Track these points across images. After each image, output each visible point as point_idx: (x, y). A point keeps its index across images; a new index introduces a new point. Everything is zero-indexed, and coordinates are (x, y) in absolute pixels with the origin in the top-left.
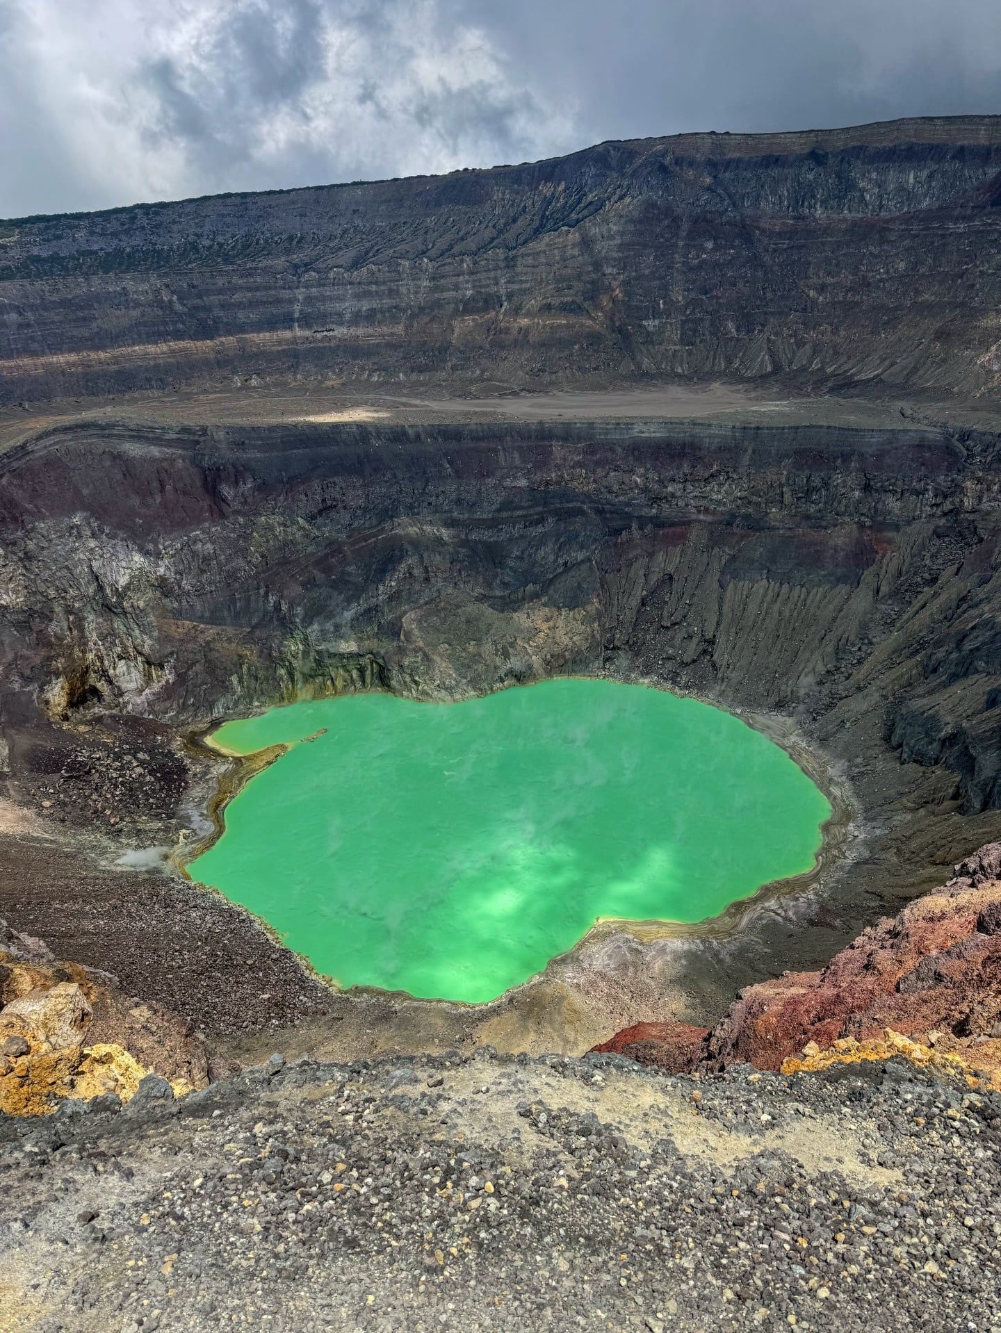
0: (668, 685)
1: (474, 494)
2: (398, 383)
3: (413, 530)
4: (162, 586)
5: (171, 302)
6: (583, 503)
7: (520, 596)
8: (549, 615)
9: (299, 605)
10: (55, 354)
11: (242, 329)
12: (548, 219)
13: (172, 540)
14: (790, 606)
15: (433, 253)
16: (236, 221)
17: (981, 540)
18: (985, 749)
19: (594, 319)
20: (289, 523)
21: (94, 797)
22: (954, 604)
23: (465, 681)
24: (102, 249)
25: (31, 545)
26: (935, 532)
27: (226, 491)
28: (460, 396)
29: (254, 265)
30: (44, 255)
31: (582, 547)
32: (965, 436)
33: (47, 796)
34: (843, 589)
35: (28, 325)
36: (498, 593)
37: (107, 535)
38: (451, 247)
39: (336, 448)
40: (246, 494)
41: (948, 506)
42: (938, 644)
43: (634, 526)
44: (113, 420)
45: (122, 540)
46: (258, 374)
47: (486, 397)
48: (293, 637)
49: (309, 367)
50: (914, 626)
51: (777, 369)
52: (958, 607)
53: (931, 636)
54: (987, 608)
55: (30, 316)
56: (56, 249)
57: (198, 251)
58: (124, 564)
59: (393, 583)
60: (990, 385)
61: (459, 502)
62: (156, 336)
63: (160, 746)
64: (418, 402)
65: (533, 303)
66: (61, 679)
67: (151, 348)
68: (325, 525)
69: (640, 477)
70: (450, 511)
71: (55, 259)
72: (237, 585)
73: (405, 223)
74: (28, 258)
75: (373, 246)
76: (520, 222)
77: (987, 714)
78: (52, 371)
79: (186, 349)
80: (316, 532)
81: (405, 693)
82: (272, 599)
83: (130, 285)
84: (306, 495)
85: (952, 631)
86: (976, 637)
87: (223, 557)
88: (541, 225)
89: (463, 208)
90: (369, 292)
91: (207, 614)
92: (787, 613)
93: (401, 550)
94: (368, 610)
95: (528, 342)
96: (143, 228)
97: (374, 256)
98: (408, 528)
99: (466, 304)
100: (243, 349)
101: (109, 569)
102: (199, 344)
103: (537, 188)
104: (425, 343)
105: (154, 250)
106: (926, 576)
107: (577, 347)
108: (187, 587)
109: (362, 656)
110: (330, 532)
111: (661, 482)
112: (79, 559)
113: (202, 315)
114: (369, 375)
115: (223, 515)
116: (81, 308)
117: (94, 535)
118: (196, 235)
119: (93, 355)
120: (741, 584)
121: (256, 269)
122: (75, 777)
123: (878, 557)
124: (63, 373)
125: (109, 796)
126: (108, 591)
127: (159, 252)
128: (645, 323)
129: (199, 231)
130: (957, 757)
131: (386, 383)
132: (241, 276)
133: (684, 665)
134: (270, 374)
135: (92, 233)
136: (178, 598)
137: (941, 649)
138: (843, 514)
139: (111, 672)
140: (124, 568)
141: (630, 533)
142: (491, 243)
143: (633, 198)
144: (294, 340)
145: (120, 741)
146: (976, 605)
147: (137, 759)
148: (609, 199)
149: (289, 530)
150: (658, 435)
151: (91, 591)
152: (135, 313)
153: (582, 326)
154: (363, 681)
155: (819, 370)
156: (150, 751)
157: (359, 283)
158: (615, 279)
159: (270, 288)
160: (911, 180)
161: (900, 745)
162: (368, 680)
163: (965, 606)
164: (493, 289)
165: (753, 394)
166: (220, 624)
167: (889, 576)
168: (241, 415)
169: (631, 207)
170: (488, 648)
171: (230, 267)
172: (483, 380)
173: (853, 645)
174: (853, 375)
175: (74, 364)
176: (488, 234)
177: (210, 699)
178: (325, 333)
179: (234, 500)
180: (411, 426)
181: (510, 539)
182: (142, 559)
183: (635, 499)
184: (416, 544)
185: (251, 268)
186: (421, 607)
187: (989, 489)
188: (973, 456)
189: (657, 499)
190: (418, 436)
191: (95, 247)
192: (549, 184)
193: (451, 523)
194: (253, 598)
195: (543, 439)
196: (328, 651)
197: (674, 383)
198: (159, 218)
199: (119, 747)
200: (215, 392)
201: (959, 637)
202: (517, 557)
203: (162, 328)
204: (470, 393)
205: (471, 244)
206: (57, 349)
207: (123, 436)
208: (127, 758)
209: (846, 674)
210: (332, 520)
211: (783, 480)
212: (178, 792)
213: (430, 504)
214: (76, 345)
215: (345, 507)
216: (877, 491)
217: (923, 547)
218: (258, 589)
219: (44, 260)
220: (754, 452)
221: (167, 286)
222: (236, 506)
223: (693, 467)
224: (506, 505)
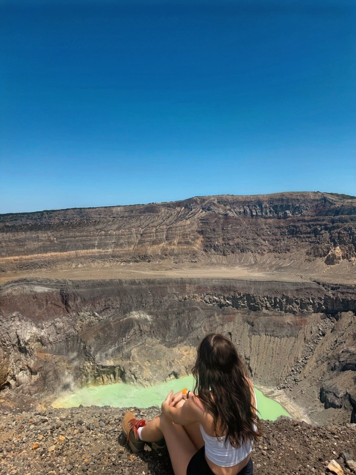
1: (159, 303)
2: (130, 266)
3: (137, 316)
4: (41, 340)
5: (54, 240)
6: (197, 306)
7: (176, 341)
8: (187, 349)
9: (93, 346)
11: (77, 249)
12: (179, 218)
13: (48, 322)
14: (275, 344)
15: (143, 226)
16: (77, 216)
17: (337, 320)
19: (195, 247)
20: (92, 315)
22: (333, 344)
23: (155, 377)
24: (30, 224)
26: (320, 318)
27: (70, 303)
28: (152, 270)
29: (83, 229)
30: (10, 225)
31: (198, 322)
32: (324, 284)
34: (292, 338)
35: (2, 247)
36: (167, 340)
37: (24, 320)
38: (148, 225)
39: (111, 287)
40: (78, 304)
42: (330, 359)
43: (216, 314)
44: (33, 278)
45: (30, 322)
46: (81, 263)
47: (161, 270)
48: (89, 360)
49: (99, 261)
50: (320, 352)
51: (256, 263)
53: (327, 357)
54: (345, 345)
55: (4, 244)
56: (14, 223)
57: (63, 225)
58: (29, 331)
59: (129, 337)
60: (327, 269)
61: (153, 305)
62: (46, 251)
64: (138, 272)
65: (175, 242)
67: (45, 255)
68: (105, 315)
69: (216, 297)
70: (150, 309)
71: (13, 226)
72: (70, 339)
73: (133, 218)
74: (4, 226)
75: (123, 224)
76: (170, 218)
78: (9, 262)
79: (57, 255)
80: (101, 318)
81: (131, 383)
82: (82, 344)
83: (40, 235)
84: (99, 304)
85: (334, 354)
86: (344, 356)
87: (66, 328)
88: (177, 219)
89: (152, 214)
90: (121, 237)
91: (57, 351)
93: (132, 324)
94: (119, 348)
95: (174, 253)
96: (46, 218)
97: (124, 227)
98: (135, 315)
99: (153, 242)
100: (77, 255)
101: (23, 333)
102: (61, 253)
103: (175, 209)
104: (140, 253)
105: (48, 224)
106: (320, 333)
107: (190, 255)
108: (51, 340)
109: (115, 367)
110: (106, 318)
111: (224, 299)
112: (13, 330)
113: (64, 244)
114: (120, 263)
115: (68, 312)
116: (22, 242)
117: (20, 320)
118: (63, 220)
119: (24, 257)
120: (256, 336)
121: (84, 230)
123: (303, 326)
124: (12, 263)
126: (21, 342)
127: (50, 225)
131: (126, 266)
132: (79, 232)
134: (86, 263)
135: (28, 219)
136: (47, 345)
137: (332, 361)
138: (288, 311)
139: (16, 376)
140: (29, 333)
141: (214, 317)
142: (161, 224)
143: (206, 212)
144: (95, 252)
145: (16, 406)
146: (340, 344)
148: (198, 212)
149: (91, 317)
150: (221, 283)
151: (15, 342)
152: (40, 244)
153: (191, 249)
154: (115, 378)
155: (269, 263)
157: (118, 235)
158: (201, 235)
159: (88, 236)
161: (325, 401)
162: (117, 378)
163: (337, 344)
164: (162, 237)
165: (250, 271)
166: (61, 355)
167: (308, 333)
168: (76, 277)
169: (205, 215)
170: (164, 363)
171: (74, 230)
172: (159, 265)
173: (300, 360)
174: (281, 265)
175: (17, 260)
176: (160, 221)
177: (54, 387)
178: (106, 250)
179: (73, 306)
180: (137, 280)
181: (172, 319)
182: (36, 329)
183: (215, 305)
184: (138, 321)
186: (138, 346)
187: (336, 303)
188: (328, 291)
189: (222, 305)
190: (140, 283)
191: (28, 223)
192: (179, 208)
193: (150, 314)
194: (75, 344)
195: (183, 283)
196: (102, 365)
197: (223, 266)
198: (51, 215)
199: (15, 409)
200: (66, 269)
201: (338, 356)
202: (174, 326)
203: (49, 248)
204: (155, 269)
205: (155, 224)
206: (10, 255)
207: (35, 284)
209: (299, 371)
210: (107, 313)
211: (266, 299)
213: (143, 306)
214: (18, 253)
215: (112, 308)
216: (298, 303)
217: (317, 323)
218: (78, 340)
219: (10, 227)
220: (254, 289)
221: (53, 235)
222: (74, 308)
223: (234, 294)
224: (171, 306)
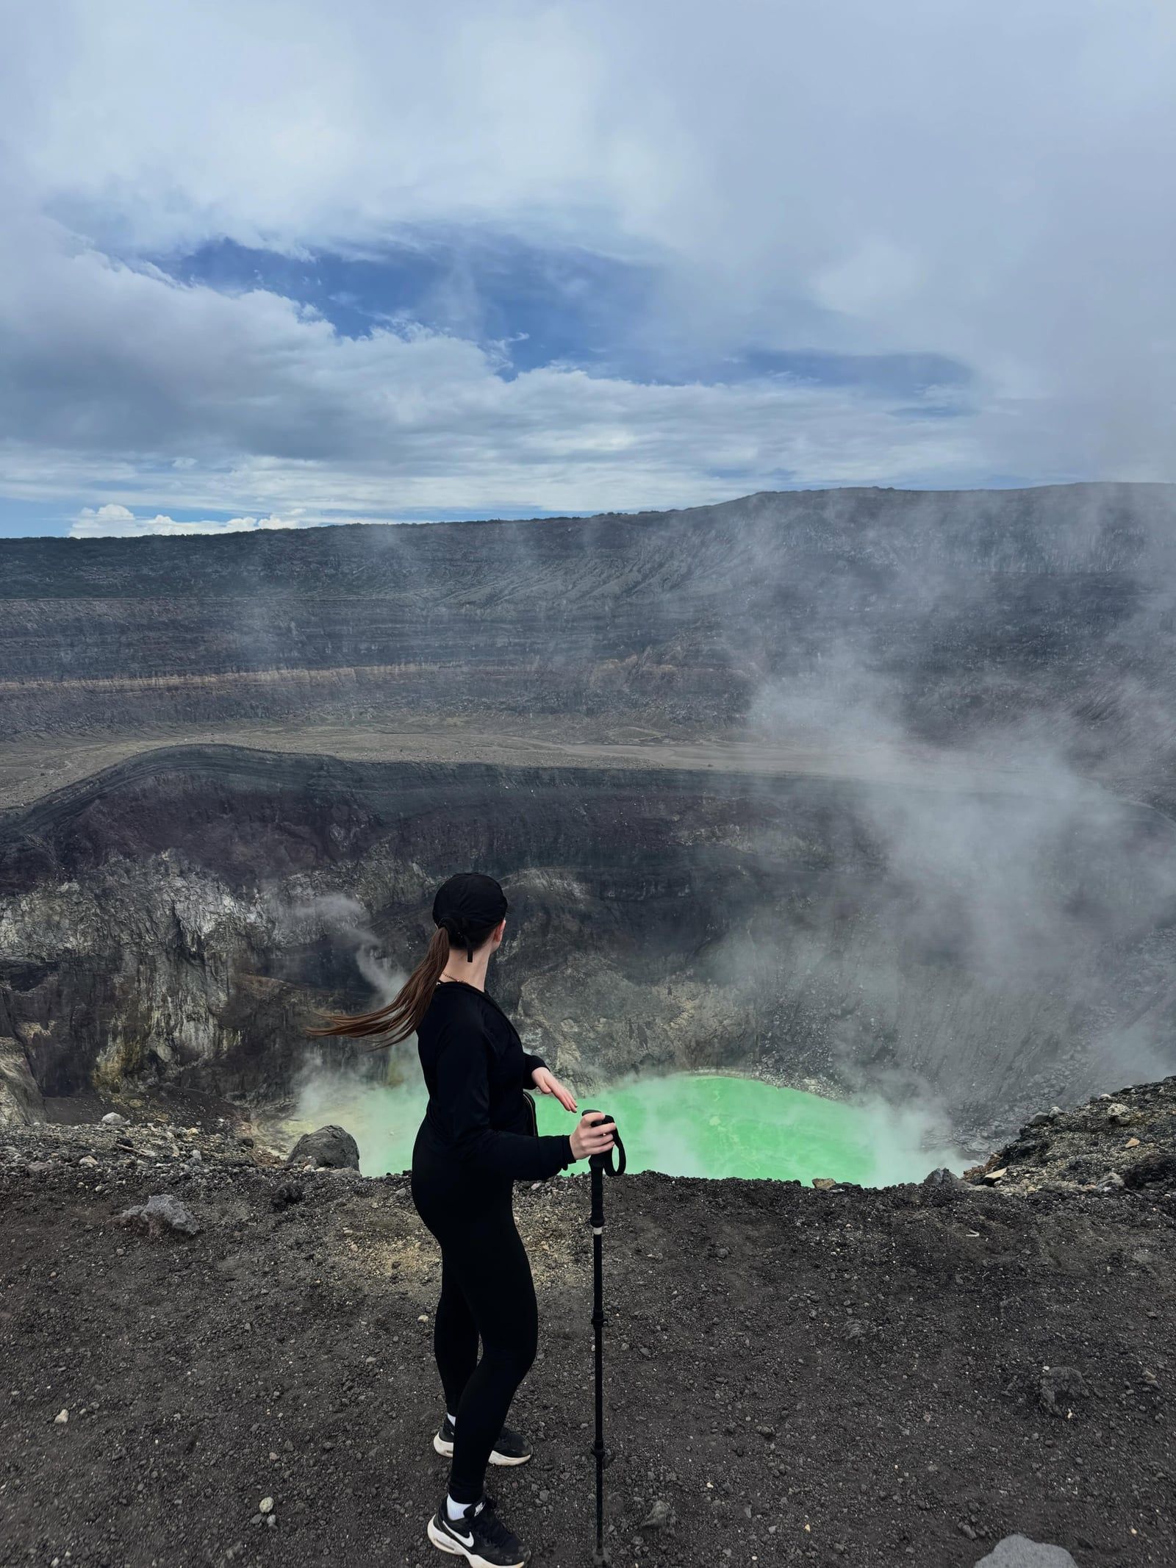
0: (840, 1088)
1: (612, 846)
2: (527, 725)
3: (541, 883)
4: (247, 936)
5: (288, 629)
6: (737, 862)
7: (660, 966)
8: (695, 991)
10: (156, 676)
11: (362, 660)
12: (698, 566)
13: (270, 883)
14: (986, 999)
15: (574, 594)
16: (363, 552)
19: (747, 668)
20: (401, 869)
23: (592, 1068)
24: (216, 572)
25: (111, 881)
27: (338, 832)
28: (596, 740)
29: (380, 597)
30: (153, 574)
31: (735, 914)
35: (131, 645)
36: (635, 963)
37: (197, 874)
38: (592, 589)
39: (462, 789)
40: (358, 834)
43: (795, 892)
45: (213, 880)
46: (375, 708)
47: (626, 743)
49: (430, 703)
55: (133, 636)
56: (165, 571)
57: (318, 580)
58: (212, 908)
59: (515, 945)
61: (594, 853)
62: (265, 663)
64: (550, 744)
65: (679, 650)
66: (118, 1041)
67: (261, 675)
68: (442, 873)
69: (802, 838)
70: (584, 864)
71: (164, 580)
72: (335, 938)
73: (544, 563)
74: (137, 577)
75: (509, 584)
76: (667, 568)
78: (151, 693)
79: (298, 678)
80: (430, 881)
83: (246, 610)
84: (424, 838)
89: (607, 551)
90: (502, 629)
91: (296, 971)
92: (981, 1008)
93: (526, 906)
95: (672, 688)
97: (510, 594)
98: (537, 880)
99: (605, 648)
100: (360, 680)
101: (193, 913)
102: (313, 673)
103: (686, 534)
104: (560, 683)
105: (272, 576)
107: (726, 696)
108: (278, 938)
111: (826, 845)
112: (162, 901)
113: (322, 643)
114: (495, 714)
115: (331, 858)
116: (189, 629)
117: (182, 874)
118: (318, 562)
119: (197, 679)
120: (925, 968)
121: (382, 600)
124: (160, 696)
126: (189, 939)
127: (277, 579)
129: (322, 558)
131: (513, 723)
132: (367, 607)
134: (387, 709)
135: (207, 556)
139: (176, 1034)
140: (211, 912)
142: (635, 587)
144: (419, 674)
149: (401, 876)
151: (169, 938)
153: (732, 675)
157: (492, 621)
159: (397, 621)
160: (1094, 542)
164: (634, 633)
170: (620, 1027)
171: (353, 598)
172: (621, 726)
173: (1064, 1052)
175: (176, 688)
176: (632, 577)
177: (285, 1075)
179: (344, 841)
180: (545, 769)
181: (652, 900)
182: (232, 904)
183: (796, 862)
184: (543, 899)
185: (378, 600)
186: (544, 973)
189: (822, 864)
190: (552, 778)
192: (698, 532)
193: (582, 877)
195: (692, 788)
198: (281, 545)
200: (326, 725)
203: (275, 656)
204: (607, 738)
205: (614, 586)
206: (155, 671)
209: (1058, 1089)
210: (449, 868)
213: (561, 855)
214: (179, 667)
215: (466, 854)
219: (154, 580)
221: (286, 612)
222: (346, 847)
224: (649, 861)
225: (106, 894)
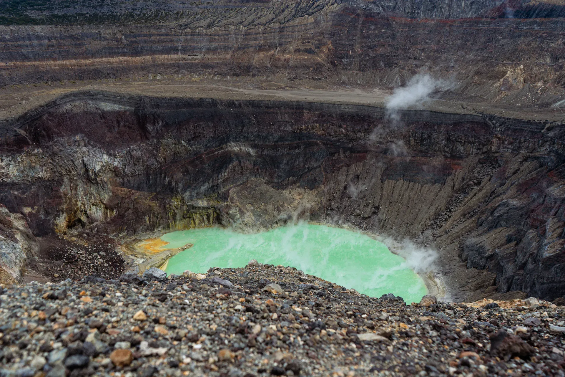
0: (357, 228)
1: (266, 133)
2: (227, 81)
3: (236, 149)
4: (115, 171)
5: (121, 39)
6: (317, 139)
7: (286, 182)
8: (300, 192)
9: (180, 182)
10: (65, 60)
11: (154, 53)
12: (299, 12)
13: (122, 150)
14: (414, 192)
15: (246, 23)
16: (152, 4)
17: (500, 166)
18: (508, 262)
19: (320, 57)
20: (177, 143)
21: (79, 272)
22: (489, 195)
23: (259, 223)
24: (88, 13)
25: (56, 148)
26: (479, 161)
27: (150, 127)
28: (257, 88)
29: (161, 24)
30: (60, 14)
31: (317, 161)
32: (492, 118)
33: (56, 271)
34: (438, 185)
35: (53, 46)
36: (275, 181)
37: (92, 145)
38: (253, 21)
39: (201, 109)
40: (158, 128)
41: (485, 150)
42: (483, 213)
43: (341, 152)
44: (98, 91)
45: (99, 148)
46: (161, 74)
47: (270, 89)
48: (176, 198)
49: (185, 71)
50: (471, 204)
51: (404, 84)
52: (491, 196)
53: (478, 209)
54: (504, 197)
55: (54, 42)
56: (66, 12)
57: (133, 17)
58: (99, 160)
59: (226, 174)
60: (500, 96)
61: (258, 136)
62: (112, 54)
63: (110, 249)
64: (237, 89)
65: (292, 48)
66: (64, 214)
67: (111, 60)
68: (195, 145)
69: (344, 129)
70: (254, 140)
71: (65, 17)
72: (151, 172)
73: (232, 9)
74: (52, 15)
75: (217, 19)
76: (286, 12)
77: (507, 246)
78: (63, 67)
79: (127, 61)
80: (190, 148)
81: (229, 227)
82: (167, 179)
83: (102, 30)
84: (187, 130)
85: (489, 207)
86: (500, 210)
87: (145, 158)
88: (295, 14)
89: (259, 4)
90: (215, 39)
91: (136, 186)
92: (412, 196)
93: (230, 158)
94: (213, 186)
95: (289, 66)
96: (108, 5)
97: (218, 23)
98: (234, 147)
99: (260, 47)
100: (154, 62)
101: (91, 162)
102: (133, 58)
104: (241, 63)
105: (113, 15)
106: (475, 181)
107: (312, 69)
108: (128, 172)
109: (209, 208)
110: (196, 148)
111: (354, 132)
112: (78, 157)
113: (136, 45)
114: (213, 77)
115: (147, 139)
116: (78, 39)
117: (85, 145)
118: (133, 9)
119: (83, 61)
120: (391, 181)
121: (162, 26)
122: (70, 263)
123: (454, 172)
124: (68, 69)
125: (86, 272)
126: (90, 173)
127: (115, 16)
128: (342, 60)
129: (134, 7)
130: (494, 266)
131: (221, 80)
132: (155, 29)
133: (365, 218)
134: (166, 74)
135: (83, 6)
136: (122, 177)
137: (484, 215)
138: (438, 151)
139: (88, 212)
140: (99, 162)
141: (339, 155)
142: (272, 20)
143: (338, 4)
144: (179, 59)
145: (91, 246)
146: (499, 196)
147: (100, 255)
148: (327, 4)
149: (177, 146)
150: (353, 110)
151: (82, 172)
152: (104, 43)
153: (314, 60)
154: (209, 221)
156: (106, 251)
157: (210, 35)
158: (329, 40)
159: (168, 35)
160: (463, 4)
161: (466, 260)
162: (211, 220)
163: (494, 196)
164: (272, 41)
166: (142, 190)
167: (459, 180)
168: (154, 92)
169: (337, 9)
170: (270, 207)
171: (149, 25)
172: (267, 82)
173: (443, 212)
174: (439, 89)
175: (74, 65)
176: (271, 16)
177: (135, 227)
178: (193, 57)
179: (152, 131)
180: (237, 100)
181: (282, 155)
182: (107, 158)
183: (341, 139)
184: (237, 156)
185: (159, 25)
186: (238, 186)
187: (503, 143)
188: (495, 127)
189: (351, 140)
190: (240, 105)
191: (84, 12)
193: (254, 146)
194: (158, 178)
195: (299, 109)
196: (193, 206)
197: (356, 88)
199: (91, 248)
200: (141, 81)
201: (492, 210)
202: (285, 164)
203: (116, 51)
204: (262, 87)
205: (263, 20)
206: (65, 58)
207: (102, 99)
208: (95, 254)
209: (440, 226)
210: (198, 143)
211: (411, 134)
212: (120, 272)
213: (245, 137)
214: (75, 56)
215: (204, 137)
216: (453, 141)
217: (474, 168)
218: (161, 174)
219: (60, 17)
221: (120, 31)
222: (153, 134)
223: (369, 126)
224: (282, 139)
225: (54, 154)
